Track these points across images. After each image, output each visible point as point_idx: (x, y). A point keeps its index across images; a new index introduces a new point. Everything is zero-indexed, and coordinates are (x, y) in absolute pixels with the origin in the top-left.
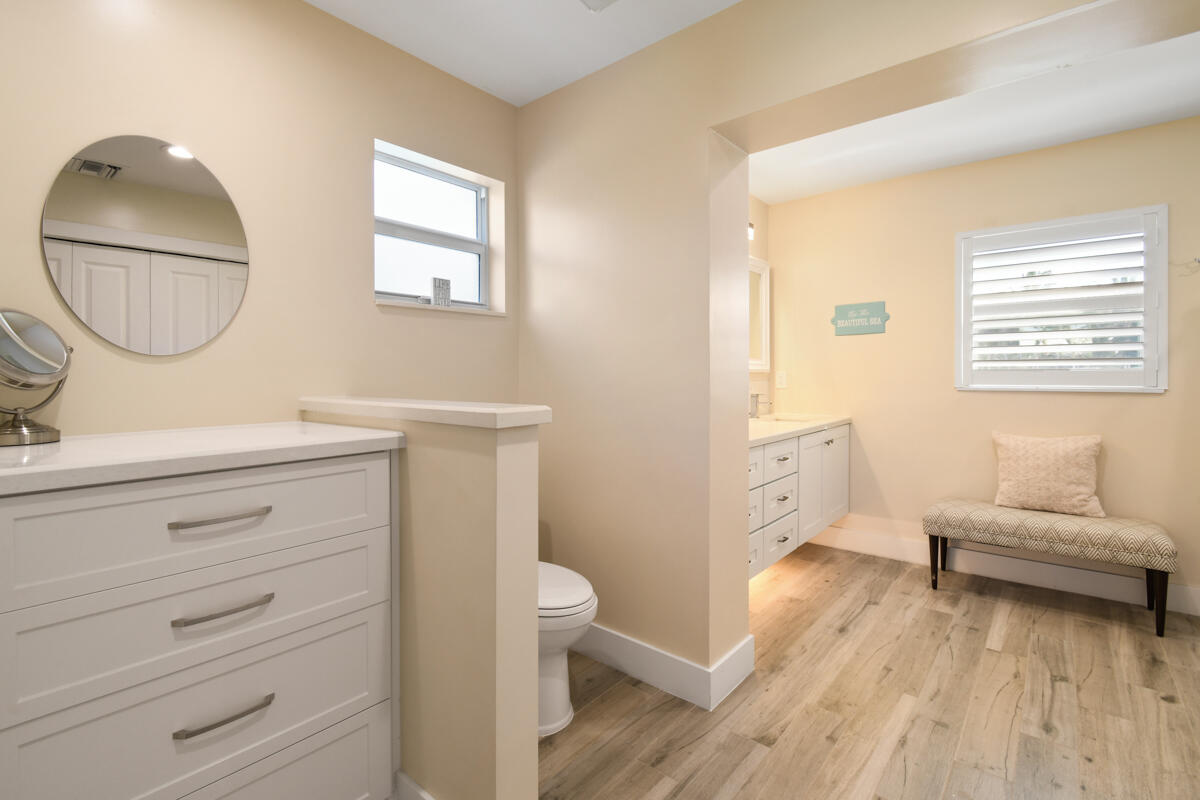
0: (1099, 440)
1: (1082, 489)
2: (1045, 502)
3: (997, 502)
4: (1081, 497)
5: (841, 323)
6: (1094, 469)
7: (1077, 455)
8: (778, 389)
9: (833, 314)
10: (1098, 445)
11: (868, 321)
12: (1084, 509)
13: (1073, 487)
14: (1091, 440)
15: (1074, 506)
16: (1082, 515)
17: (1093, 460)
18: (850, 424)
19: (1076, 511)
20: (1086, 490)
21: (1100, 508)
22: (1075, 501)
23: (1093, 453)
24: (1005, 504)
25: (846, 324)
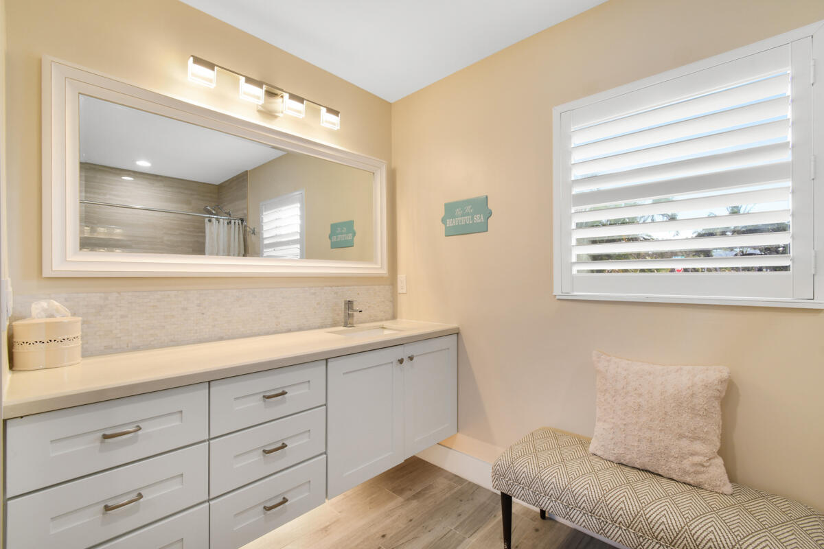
0: (725, 375)
1: (698, 446)
2: (647, 459)
3: (591, 449)
4: (697, 459)
5: (450, 223)
6: (717, 417)
7: (693, 395)
8: (400, 294)
9: (442, 213)
10: (722, 382)
11: (472, 218)
12: (701, 478)
13: (684, 443)
14: (715, 373)
15: (686, 472)
16: (697, 486)
17: (717, 404)
18: (457, 334)
19: (688, 479)
20: (706, 449)
21: (726, 477)
22: (686, 464)
23: (717, 394)
24: (599, 453)
25: (455, 223)
